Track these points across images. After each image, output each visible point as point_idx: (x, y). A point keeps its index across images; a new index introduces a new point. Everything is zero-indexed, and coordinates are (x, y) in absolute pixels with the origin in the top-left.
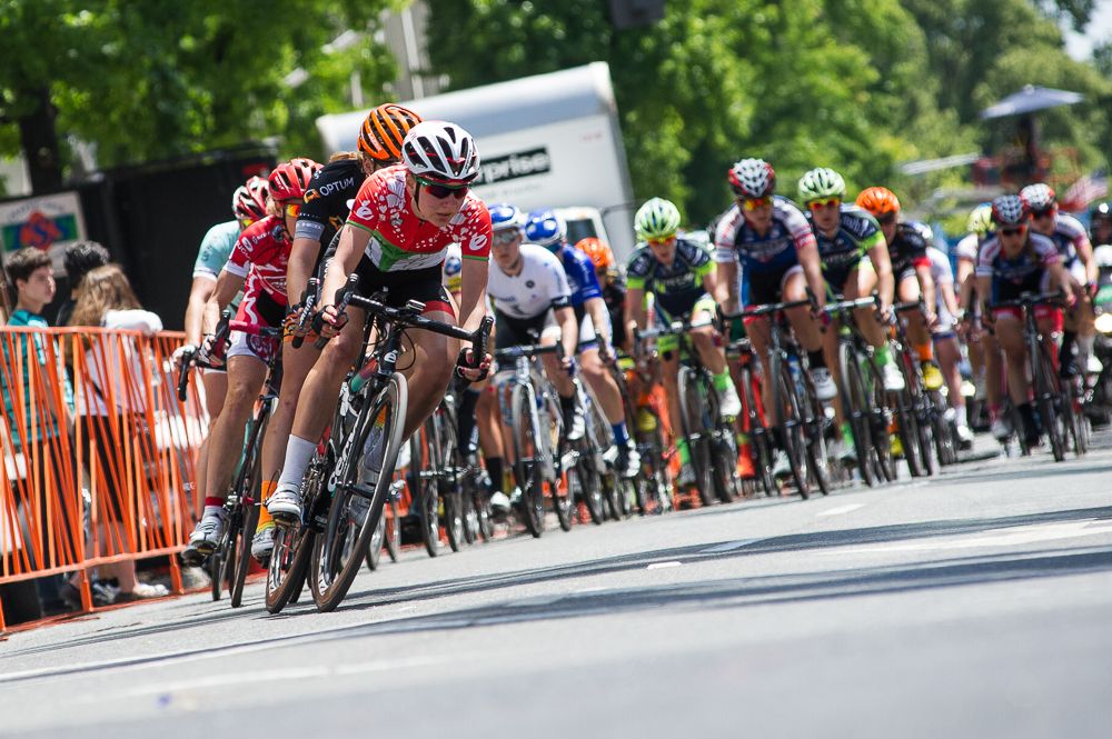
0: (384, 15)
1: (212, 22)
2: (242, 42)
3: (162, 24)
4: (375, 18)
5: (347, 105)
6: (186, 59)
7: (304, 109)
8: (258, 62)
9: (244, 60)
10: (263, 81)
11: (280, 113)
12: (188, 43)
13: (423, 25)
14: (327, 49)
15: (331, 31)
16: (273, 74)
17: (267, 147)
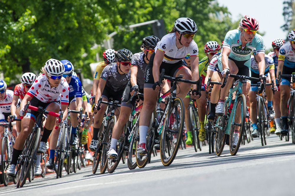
0: (104, 41)
1: (65, 43)
2: (72, 47)
3: (54, 43)
4: (103, 42)
5: (96, 61)
6: (60, 51)
7: (86, 62)
8: (76, 52)
9: (72, 52)
10: (77, 56)
11: (81, 63)
12: (60, 48)
13: (112, 43)
14: (92, 49)
15: (92, 44)
16: (79, 55)
17: (78, 71)
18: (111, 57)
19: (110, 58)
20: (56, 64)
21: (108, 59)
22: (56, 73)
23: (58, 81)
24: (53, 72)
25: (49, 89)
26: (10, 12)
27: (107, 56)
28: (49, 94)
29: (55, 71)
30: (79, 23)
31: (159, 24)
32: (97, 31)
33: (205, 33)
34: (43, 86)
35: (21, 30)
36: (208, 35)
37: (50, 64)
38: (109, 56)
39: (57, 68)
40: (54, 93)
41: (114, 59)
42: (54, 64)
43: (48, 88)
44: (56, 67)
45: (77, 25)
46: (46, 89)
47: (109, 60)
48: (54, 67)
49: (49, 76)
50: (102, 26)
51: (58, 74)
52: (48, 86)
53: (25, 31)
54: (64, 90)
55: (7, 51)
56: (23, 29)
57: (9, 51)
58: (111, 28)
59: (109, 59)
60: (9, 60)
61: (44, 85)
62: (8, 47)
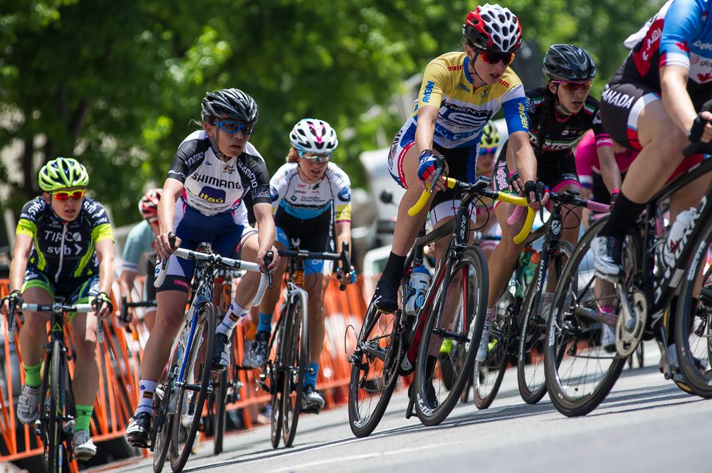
15: (365, 107)
18: (505, 31)
19: (500, 35)
21: (492, 35)
26: (167, 35)
27: (489, 24)
30: (334, 55)
32: (375, 73)
35: (193, 82)
38: (495, 26)
41: (513, 38)
45: (327, 59)
47: (495, 42)
50: (389, 62)
53: (204, 81)
55: (162, 133)
56: (198, 77)
57: (166, 131)
58: (410, 66)
59: (496, 37)
60: (167, 149)
62: (164, 123)
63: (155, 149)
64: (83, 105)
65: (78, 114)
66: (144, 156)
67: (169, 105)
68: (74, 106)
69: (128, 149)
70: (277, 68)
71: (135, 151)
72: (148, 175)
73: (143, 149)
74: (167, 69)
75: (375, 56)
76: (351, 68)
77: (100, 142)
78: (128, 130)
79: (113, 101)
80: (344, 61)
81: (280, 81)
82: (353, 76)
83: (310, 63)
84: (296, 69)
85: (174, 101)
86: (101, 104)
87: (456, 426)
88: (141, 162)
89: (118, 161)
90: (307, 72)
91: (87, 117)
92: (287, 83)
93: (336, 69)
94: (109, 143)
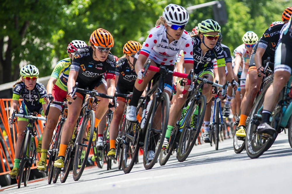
1: (121, 27)
2: (128, 31)
12: (116, 31)
20: (179, 10)
22: (179, 21)
23: (180, 33)
24: (175, 20)
25: (167, 44)
28: (167, 51)
29: (177, 19)
30: (136, 5)
31: (219, 6)
32: (154, 13)
33: (269, 14)
34: (159, 42)
35: (75, 14)
36: (272, 16)
37: (170, 10)
39: (180, 15)
40: (173, 50)
42: (176, 10)
43: (164, 44)
44: (178, 13)
45: (133, 7)
46: (162, 46)
48: (175, 14)
49: (169, 25)
50: (160, 8)
51: (181, 22)
52: (165, 41)
53: (80, 14)
54: (187, 45)
55: (60, 37)
56: (77, 13)
57: (62, 36)
60: (63, 44)
61: (160, 40)
62: (61, 32)
63: (57, 44)
64: (25, 24)
65: (23, 27)
66: (52, 46)
67: (63, 24)
68: (22, 24)
69: (45, 43)
70: (111, 10)
71: (48, 45)
72: (54, 55)
73: (52, 44)
74: (63, 9)
75: (154, 6)
76: (143, 11)
77: (33, 40)
78: (46, 35)
79: (39, 22)
80: (140, 7)
81: (112, 16)
82: (144, 14)
83: (125, 8)
84: (119, 11)
85: (66, 23)
86: (34, 23)
87: (185, 166)
88: (51, 49)
89: (41, 49)
90: (124, 12)
91: (27, 29)
92: (115, 16)
93: (137, 11)
94: (37, 41)
